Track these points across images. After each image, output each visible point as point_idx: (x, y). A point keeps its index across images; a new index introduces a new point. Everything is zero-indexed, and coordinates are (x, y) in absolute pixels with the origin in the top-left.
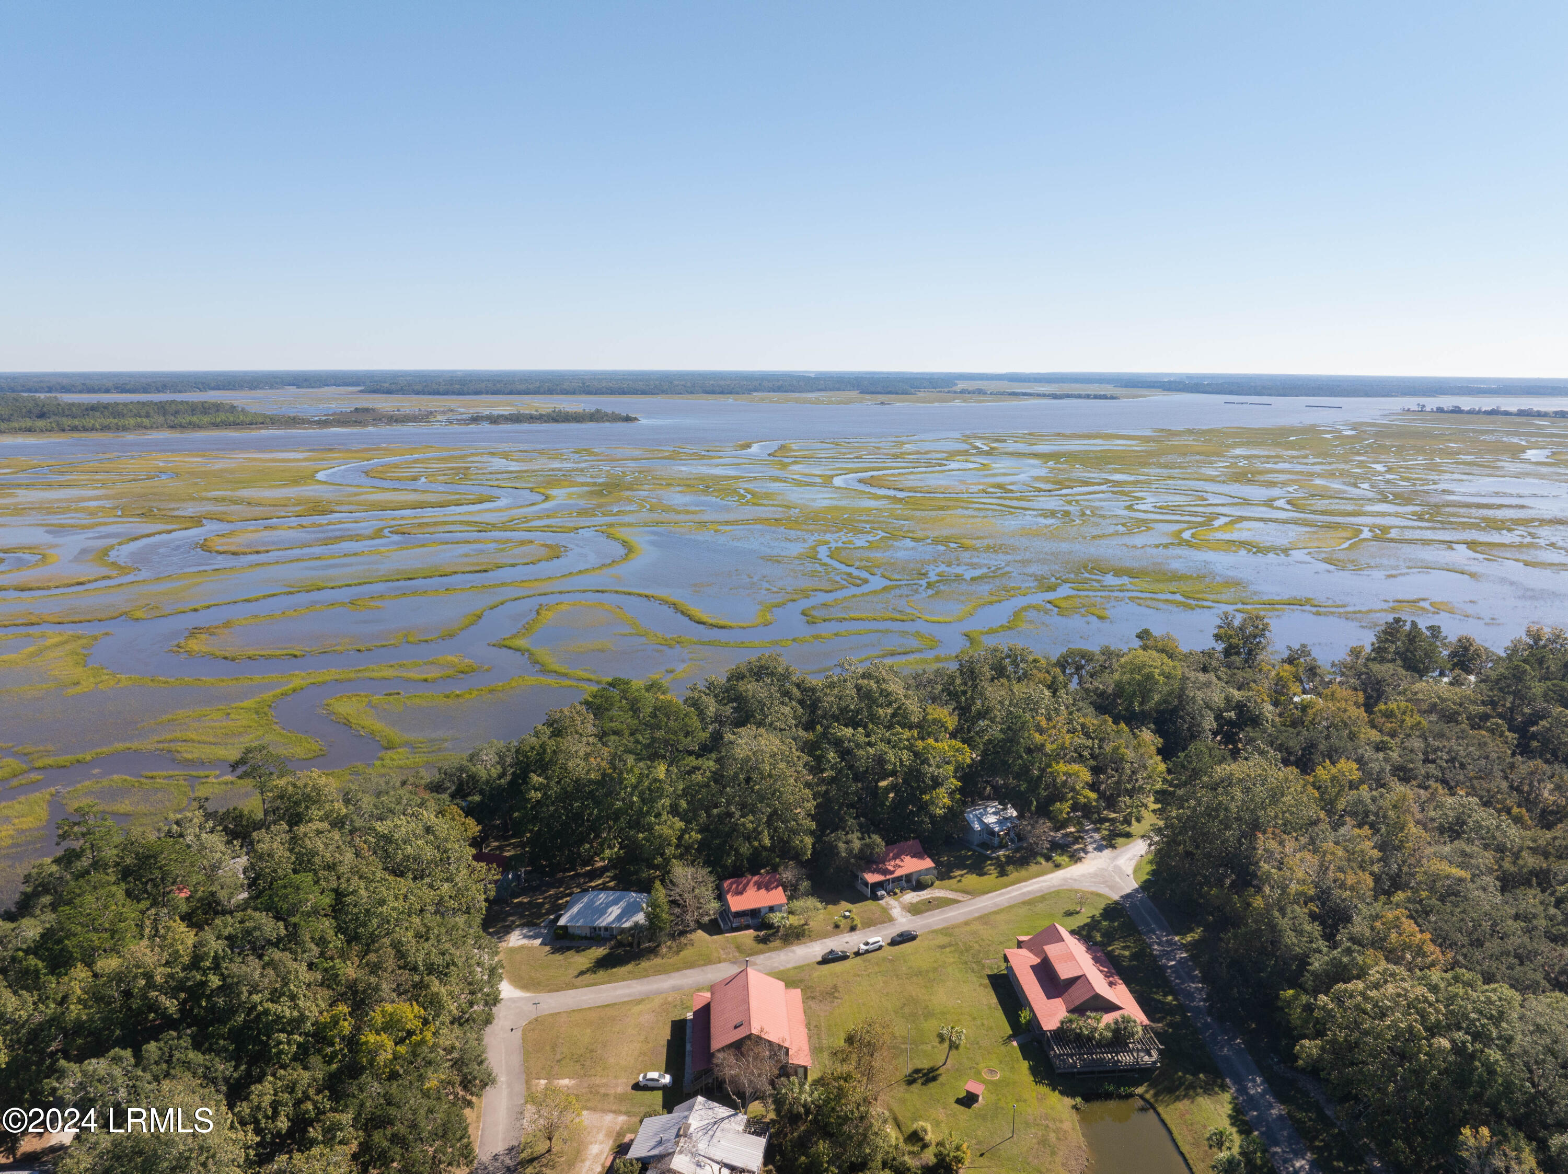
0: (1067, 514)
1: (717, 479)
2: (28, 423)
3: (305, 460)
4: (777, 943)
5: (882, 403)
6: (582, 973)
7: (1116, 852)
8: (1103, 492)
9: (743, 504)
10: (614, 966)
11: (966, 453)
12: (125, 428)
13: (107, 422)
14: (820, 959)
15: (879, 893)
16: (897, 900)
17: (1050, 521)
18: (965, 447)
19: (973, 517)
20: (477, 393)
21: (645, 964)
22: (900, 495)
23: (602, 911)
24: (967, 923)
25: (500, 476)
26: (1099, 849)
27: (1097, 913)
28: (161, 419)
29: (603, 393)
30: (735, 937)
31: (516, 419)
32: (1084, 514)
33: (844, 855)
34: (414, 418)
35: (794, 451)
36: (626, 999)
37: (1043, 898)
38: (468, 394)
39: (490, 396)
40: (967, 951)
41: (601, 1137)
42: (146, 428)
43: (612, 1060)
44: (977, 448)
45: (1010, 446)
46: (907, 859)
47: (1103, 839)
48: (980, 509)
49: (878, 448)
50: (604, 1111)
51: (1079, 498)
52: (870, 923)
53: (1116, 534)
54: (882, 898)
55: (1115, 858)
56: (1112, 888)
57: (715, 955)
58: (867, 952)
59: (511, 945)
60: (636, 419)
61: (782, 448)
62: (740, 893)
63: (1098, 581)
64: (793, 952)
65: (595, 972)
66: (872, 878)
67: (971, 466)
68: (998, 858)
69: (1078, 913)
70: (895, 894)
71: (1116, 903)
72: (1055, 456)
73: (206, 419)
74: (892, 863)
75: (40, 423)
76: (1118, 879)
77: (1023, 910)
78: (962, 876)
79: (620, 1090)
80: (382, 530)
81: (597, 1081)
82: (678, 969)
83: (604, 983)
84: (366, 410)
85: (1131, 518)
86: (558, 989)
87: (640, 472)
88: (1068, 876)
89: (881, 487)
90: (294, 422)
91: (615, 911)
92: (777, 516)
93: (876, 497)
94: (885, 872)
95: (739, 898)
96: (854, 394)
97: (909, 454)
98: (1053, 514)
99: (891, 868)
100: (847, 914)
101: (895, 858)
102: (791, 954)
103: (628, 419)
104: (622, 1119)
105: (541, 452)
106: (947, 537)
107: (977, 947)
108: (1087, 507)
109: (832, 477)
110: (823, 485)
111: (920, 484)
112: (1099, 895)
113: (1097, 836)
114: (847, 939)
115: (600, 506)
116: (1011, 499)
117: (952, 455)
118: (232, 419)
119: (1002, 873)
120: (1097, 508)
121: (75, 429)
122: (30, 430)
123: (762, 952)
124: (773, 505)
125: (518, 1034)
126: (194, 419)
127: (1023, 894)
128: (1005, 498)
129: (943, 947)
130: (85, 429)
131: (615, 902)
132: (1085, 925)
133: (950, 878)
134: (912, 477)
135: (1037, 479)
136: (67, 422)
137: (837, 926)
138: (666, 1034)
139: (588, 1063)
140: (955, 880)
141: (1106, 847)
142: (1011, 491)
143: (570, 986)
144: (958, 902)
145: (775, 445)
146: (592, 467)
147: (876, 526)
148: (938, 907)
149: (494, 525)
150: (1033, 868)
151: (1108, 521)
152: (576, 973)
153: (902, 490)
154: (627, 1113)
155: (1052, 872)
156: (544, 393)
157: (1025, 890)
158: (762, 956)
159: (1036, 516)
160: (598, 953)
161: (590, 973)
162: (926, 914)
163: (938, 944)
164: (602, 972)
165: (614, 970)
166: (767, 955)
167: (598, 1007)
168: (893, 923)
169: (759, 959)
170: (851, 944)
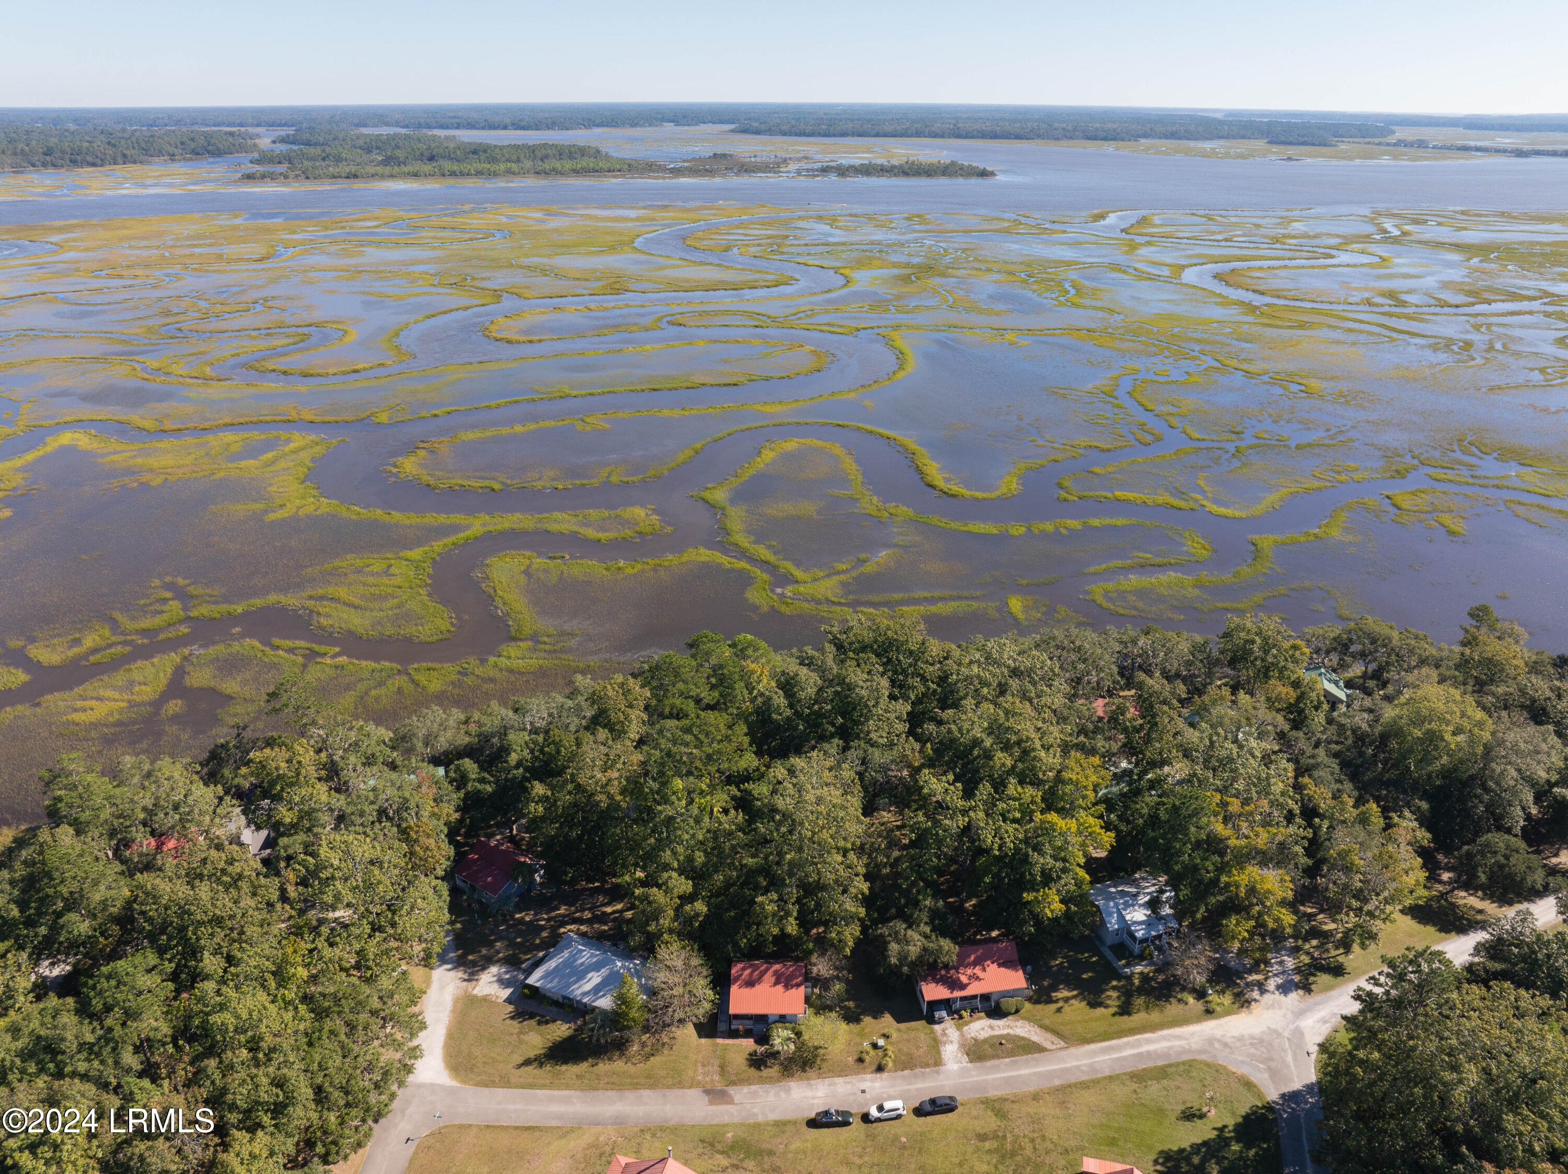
0: (1468, 345)
1: (1046, 264)
2: (417, 166)
3: (637, 219)
4: (773, 1071)
5: (1289, 159)
6: (527, 1062)
7: (1311, 1000)
8: (1531, 313)
9: (1061, 304)
10: (565, 1061)
11: (1366, 238)
12: (495, 174)
13: (480, 166)
14: (813, 1115)
15: (937, 1014)
16: (959, 1028)
17: (1442, 356)
18: (1369, 229)
19: (1338, 342)
20: (843, 134)
21: (603, 1067)
22: (1258, 300)
23: (581, 974)
24: (1036, 1097)
25: (813, 250)
26: (1284, 989)
27: (1231, 1122)
28: (528, 164)
29: (973, 137)
30: (725, 1048)
31: (866, 170)
32: (1491, 348)
33: (893, 960)
34: (766, 168)
35: (1155, 226)
36: (554, 1123)
37: (1162, 1073)
38: (834, 135)
39: (856, 138)
40: (1013, 1154)
42: (514, 173)
44: (1385, 231)
45: (1431, 232)
46: (992, 968)
47: (1298, 970)
48: (1351, 330)
49: (1258, 226)
51: (1494, 320)
52: (907, 1063)
53: (1527, 385)
54: (940, 1021)
55: (1300, 1014)
56: (1274, 1074)
57: (690, 1073)
58: (879, 1120)
59: (475, 992)
60: (992, 174)
61: (1143, 221)
62: (750, 984)
63: (1471, 467)
64: (788, 1091)
65: (540, 1066)
66: (932, 991)
67: (1365, 259)
68: (1129, 978)
69: (1202, 1116)
70: (961, 1017)
71: (1269, 1108)
72: (1483, 250)
73: (568, 165)
74: (969, 971)
75: (427, 168)
76: (1289, 1059)
77: (1122, 1092)
78: (1066, 1000)
80: (660, 319)
82: (636, 1086)
83: (543, 1087)
84: (724, 156)
85: (1558, 359)
86: (488, 1084)
87: (964, 250)
88: (1218, 1033)
89: (1238, 286)
90: (649, 168)
91: (595, 979)
92: (1092, 326)
93: (1225, 302)
94: (954, 984)
95: (746, 991)
96: (1261, 144)
97: (1294, 237)
98: (1448, 344)
99: (964, 979)
100: (881, 1042)
101: (975, 964)
102: (783, 1095)
103: (984, 174)
105: (870, 218)
106: (1291, 374)
107: (1028, 1151)
108: (1499, 337)
109: (1183, 267)
110: (1168, 281)
111: (1289, 285)
112: (1248, 1085)
113: (1290, 963)
114: (866, 1085)
115: (899, 297)
116: (1398, 316)
117: (1347, 241)
118: (591, 165)
119: (1125, 1010)
120: (1513, 339)
121: (453, 174)
122: (416, 175)
123: (747, 1081)
124: (1095, 308)
125: (411, 1148)
126: (558, 165)
127: (1140, 1055)
128: (1390, 315)
129: (982, 1137)
130: (462, 174)
131: (596, 967)
132: (1205, 1143)
133: (1050, 1001)
134: (1282, 273)
135: (1446, 285)
136: (448, 165)
137: (861, 1060)
140: (1054, 1007)
141: (1297, 986)
142: (1404, 304)
143: (505, 1082)
144: (1039, 1049)
145: (1132, 216)
146: (915, 241)
147: (1208, 348)
148: (1011, 1054)
149: (774, 319)
150: (1173, 1009)
151: (1522, 362)
152: (520, 1060)
153: (1262, 293)
155: (1198, 1020)
156: (911, 136)
157: (1144, 1049)
158: (746, 1090)
159: (1423, 347)
160: (559, 1033)
161: (535, 1064)
162: (989, 1064)
163: (979, 1130)
164: (548, 1068)
165: (564, 1068)
166: (753, 1088)
167: (516, 1128)
168: (938, 1072)
169: (740, 1094)
170: (868, 1095)
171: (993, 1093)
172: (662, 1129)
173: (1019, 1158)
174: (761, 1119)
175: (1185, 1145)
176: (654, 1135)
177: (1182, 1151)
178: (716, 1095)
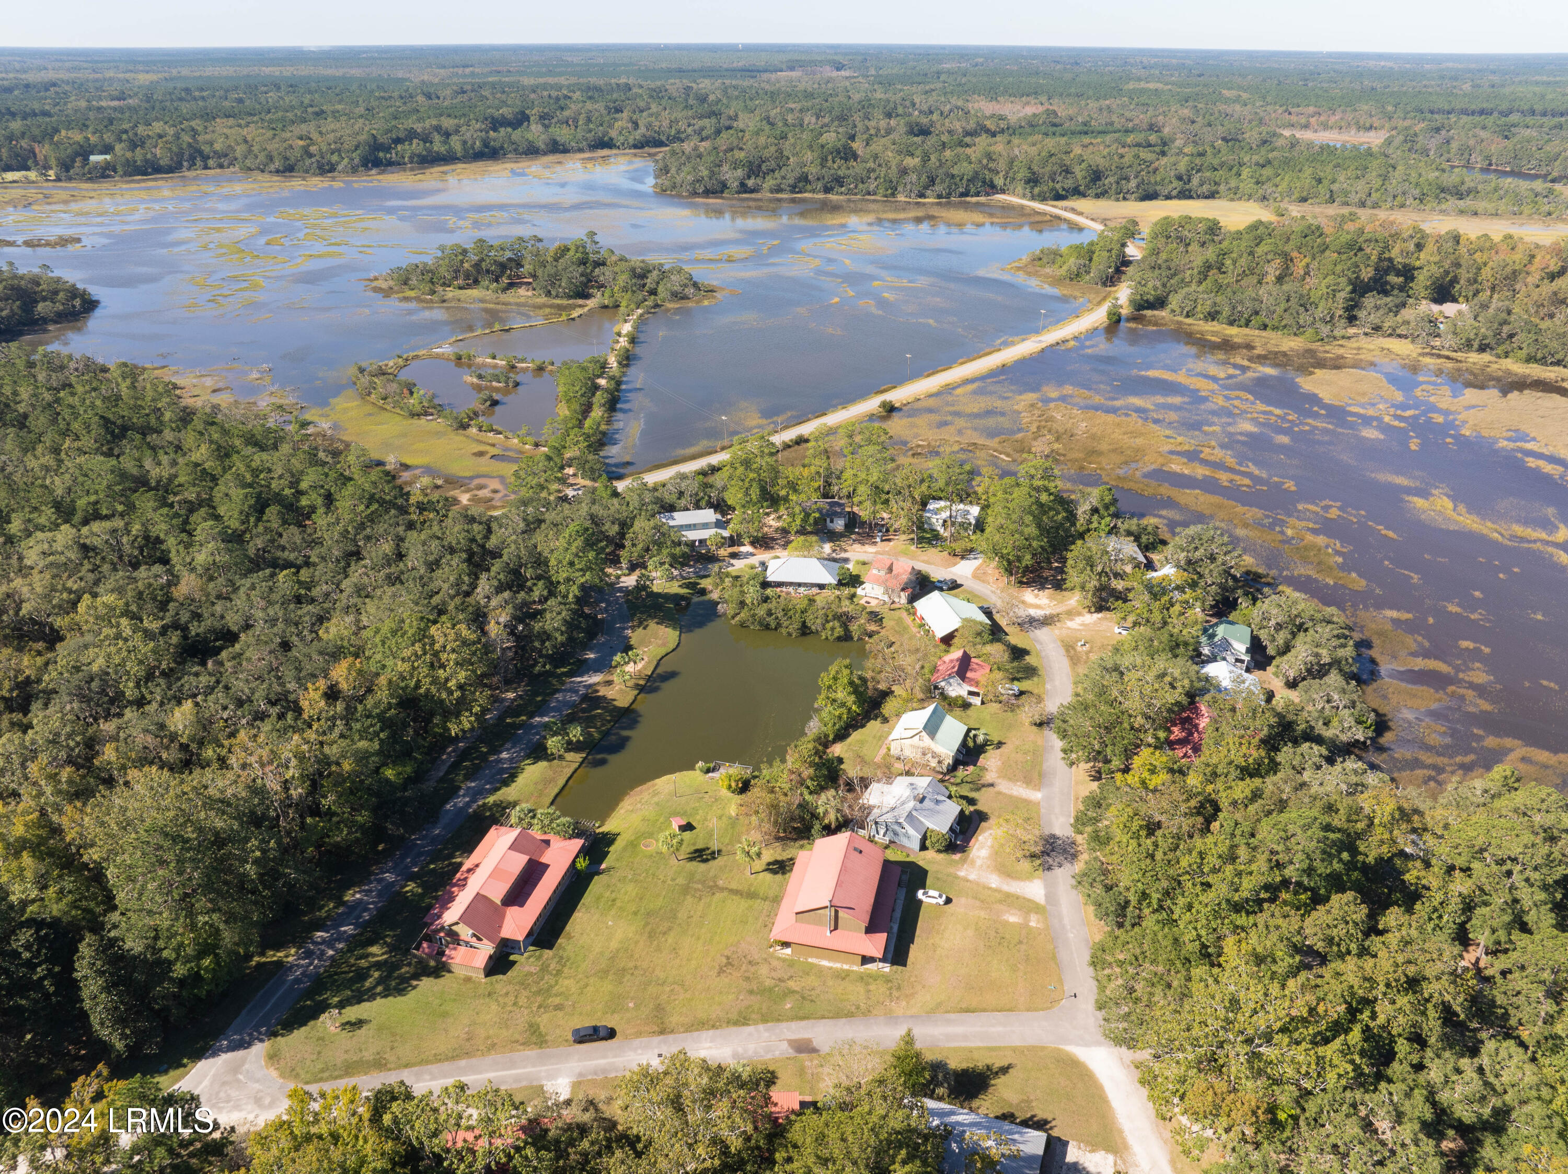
6: (1005, 1070)
10: (965, 1072)
36: (953, 1016)
41: (979, 862)
43: (970, 932)
50: (978, 884)
65: (989, 1068)
79: (963, 900)
81: (983, 914)
83: (979, 1048)
86: (1032, 1049)
104: (962, 874)
123: (775, 1061)
125: (1069, 988)
129: (559, 1005)
138: (914, 952)
139: (993, 934)
143: (1018, 1053)
154: (957, 877)
160: (987, 1104)
161: (994, 1069)
162: (524, 1083)
163: (560, 1014)
164: (981, 1065)
165: (964, 1066)
166: (769, 1056)
167: (984, 1010)
168: (580, 1075)
169: (782, 1049)
170: (657, 1052)
171: (532, 1053)
172: (850, 1015)
173: (534, 989)
174: (761, 1027)
175: (379, 1001)
176: (858, 1008)
177: (386, 996)
178: (804, 1047)
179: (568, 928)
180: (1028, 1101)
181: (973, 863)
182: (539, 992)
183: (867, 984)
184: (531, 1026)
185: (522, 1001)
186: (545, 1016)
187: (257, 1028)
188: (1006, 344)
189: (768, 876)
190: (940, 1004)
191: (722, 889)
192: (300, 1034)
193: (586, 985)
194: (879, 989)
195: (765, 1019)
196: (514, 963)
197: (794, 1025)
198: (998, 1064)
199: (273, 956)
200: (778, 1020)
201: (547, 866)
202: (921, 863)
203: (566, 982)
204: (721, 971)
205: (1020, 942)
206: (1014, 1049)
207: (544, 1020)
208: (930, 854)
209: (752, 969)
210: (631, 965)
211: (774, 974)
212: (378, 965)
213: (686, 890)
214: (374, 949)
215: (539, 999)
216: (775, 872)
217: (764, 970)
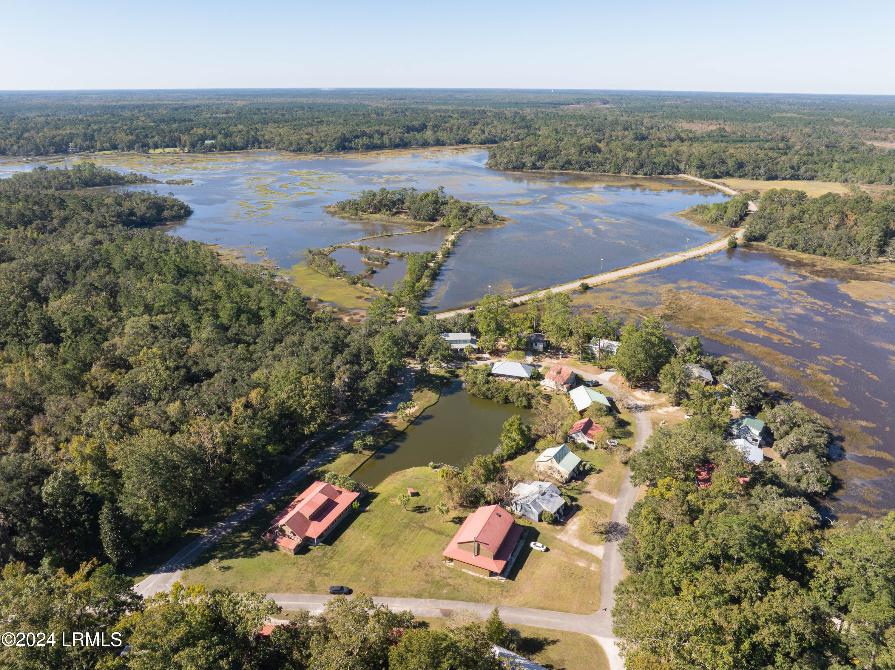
6: (554, 642)
10: (532, 640)
24: (289, 589)
36: (533, 610)
41: (570, 532)
43: (555, 568)
50: (566, 543)
65: (545, 640)
79: (556, 551)
81: (565, 559)
83: (543, 629)
86: (573, 634)
104: (559, 537)
123: (431, 618)
125: (603, 605)
129: (327, 574)
138: (521, 574)
139: (568, 570)
152: (559, 644)
154: (555, 538)
160: (539, 658)
161: (549, 641)
162: (299, 610)
163: (327, 578)
164: (541, 637)
165: (532, 637)
166: (428, 615)
167: (552, 610)
169: (436, 613)
171: (308, 595)
172: (477, 601)
173: (317, 564)
174: (428, 600)
175: (240, 559)
176: (482, 598)
177: (244, 557)
178: (448, 614)
179: (342, 536)
180: (563, 661)
181: (567, 532)
182: (319, 566)
183: (491, 587)
184: (311, 582)
185: (310, 569)
186: (319, 578)
187: (180, 564)
188: (664, 256)
189: (452, 524)
190: (527, 603)
191: (426, 528)
192: (199, 569)
193: (343, 566)
194: (496, 590)
195: (431, 597)
196: (310, 550)
197: (446, 602)
198: (552, 638)
199: (196, 531)
200: (438, 598)
201: (337, 504)
202: (537, 529)
203: (334, 563)
204: (414, 569)
205: (582, 577)
206: (563, 632)
207: (318, 580)
208: (544, 524)
209: (431, 570)
210: (369, 559)
211: (442, 575)
212: (244, 542)
213: (407, 526)
214: (244, 534)
215: (318, 569)
216: (456, 523)
217: (437, 572)
